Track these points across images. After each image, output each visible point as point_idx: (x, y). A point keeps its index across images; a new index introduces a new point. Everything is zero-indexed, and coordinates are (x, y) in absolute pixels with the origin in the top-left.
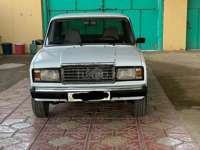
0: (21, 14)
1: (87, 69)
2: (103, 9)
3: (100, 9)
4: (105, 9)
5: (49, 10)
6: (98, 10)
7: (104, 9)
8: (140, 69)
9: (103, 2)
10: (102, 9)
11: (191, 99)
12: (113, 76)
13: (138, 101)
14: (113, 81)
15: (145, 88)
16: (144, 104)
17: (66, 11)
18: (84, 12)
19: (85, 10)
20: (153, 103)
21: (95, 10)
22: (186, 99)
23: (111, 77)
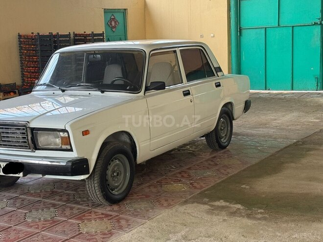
0: (201, 36)
2: (321, 24)
5: (240, 27)
6: (313, 25)
8: (65, 133)
9: (322, 11)
10: (319, 23)
11: (251, 188)
12: (28, 141)
13: (88, 181)
14: (30, 149)
15: (70, 164)
16: (96, 188)
17: (264, 30)
18: (291, 28)
19: (293, 27)
20: (178, 186)
21: (308, 25)
22: (244, 186)
23: (26, 142)
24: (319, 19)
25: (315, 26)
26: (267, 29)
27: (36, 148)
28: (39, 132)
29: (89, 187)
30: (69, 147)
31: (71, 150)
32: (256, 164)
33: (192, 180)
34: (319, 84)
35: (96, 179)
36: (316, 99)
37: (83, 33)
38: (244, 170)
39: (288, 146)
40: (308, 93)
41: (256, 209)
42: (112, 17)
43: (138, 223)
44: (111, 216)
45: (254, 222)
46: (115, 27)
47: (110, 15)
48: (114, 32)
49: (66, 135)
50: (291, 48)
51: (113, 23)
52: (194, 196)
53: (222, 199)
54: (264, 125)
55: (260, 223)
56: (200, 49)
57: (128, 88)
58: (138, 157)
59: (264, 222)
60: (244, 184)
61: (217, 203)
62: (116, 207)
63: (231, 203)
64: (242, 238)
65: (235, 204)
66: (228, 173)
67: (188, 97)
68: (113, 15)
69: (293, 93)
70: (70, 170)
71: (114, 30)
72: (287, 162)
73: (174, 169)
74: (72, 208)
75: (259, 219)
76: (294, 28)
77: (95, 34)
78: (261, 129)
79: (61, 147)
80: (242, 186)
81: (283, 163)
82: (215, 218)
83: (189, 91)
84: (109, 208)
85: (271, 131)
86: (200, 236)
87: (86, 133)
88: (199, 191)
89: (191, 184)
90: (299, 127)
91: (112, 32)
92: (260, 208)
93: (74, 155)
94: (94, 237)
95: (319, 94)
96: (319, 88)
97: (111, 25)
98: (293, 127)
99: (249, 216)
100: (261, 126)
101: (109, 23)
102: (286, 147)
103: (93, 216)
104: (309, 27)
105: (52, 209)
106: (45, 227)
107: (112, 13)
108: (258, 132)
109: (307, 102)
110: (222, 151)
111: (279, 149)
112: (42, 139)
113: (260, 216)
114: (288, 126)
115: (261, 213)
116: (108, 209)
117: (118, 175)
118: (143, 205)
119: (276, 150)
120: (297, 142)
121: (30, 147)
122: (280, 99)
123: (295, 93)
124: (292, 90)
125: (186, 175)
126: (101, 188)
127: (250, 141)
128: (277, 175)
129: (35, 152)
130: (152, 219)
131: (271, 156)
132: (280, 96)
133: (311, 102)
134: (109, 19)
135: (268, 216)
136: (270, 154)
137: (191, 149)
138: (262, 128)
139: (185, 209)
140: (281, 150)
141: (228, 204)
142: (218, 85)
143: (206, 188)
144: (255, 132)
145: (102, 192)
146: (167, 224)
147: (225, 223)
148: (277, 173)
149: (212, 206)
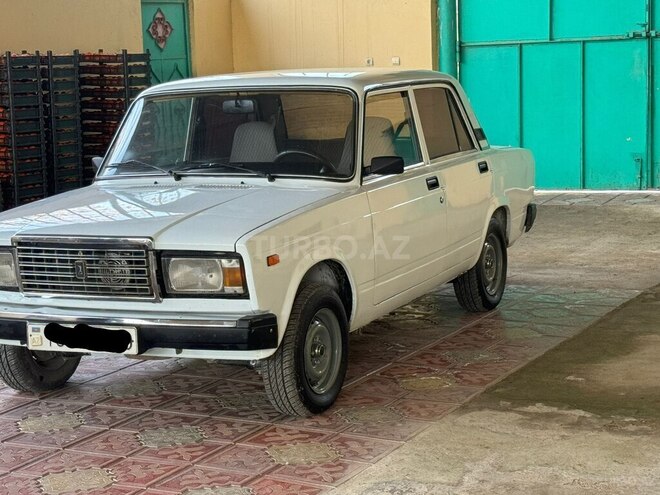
0: (368, 62)
1: (76, 252)
2: (648, 36)
3: (636, 36)
4: (657, 36)
5: (460, 43)
6: (631, 39)
7: (653, 34)
8: (234, 261)
9: (651, 8)
10: (644, 34)
11: (588, 380)
12: (150, 280)
13: (268, 365)
14: (152, 295)
15: (246, 325)
16: (287, 379)
17: (517, 48)
18: (579, 47)
19: (584, 42)
20: (431, 381)
21: (621, 40)
22: (571, 378)
23: (144, 281)
24: (644, 25)
25: (634, 42)
26: (524, 47)
27: (165, 293)
28: (173, 259)
29: (270, 377)
30: (239, 290)
31: (245, 296)
32: (576, 338)
33: (453, 368)
34: (645, 175)
35: (287, 358)
36: (646, 208)
37: (97, 53)
38: (556, 349)
39: (628, 303)
40: (622, 194)
41: (618, 417)
42: (159, 15)
43: (385, 446)
44: (322, 435)
45: (627, 438)
46: (163, 39)
47: (154, 9)
48: (161, 50)
49: (235, 264)
50: (580, 92)
51: (160, 30)
52: (475, 397)
53: (538, 401)
54: (554, 262)
55: (639, 441)
56: (445, 89)
57: (322, 171)
58: (353, 317)
59: (645, 438)
60: (569, 375)
61: (531, 409)
62: (323, 421)
63: (560, 407)
64: (616, 464)
65: (569, 409)
66: (526, 355)
67: (436, 191)
68: (159, 10)
69: (587, 196)
70: (246, 337)
71: (162, 45)
72: (641, 333)
73: (402, 349)
74: (230, 425)
75: (634, 433)
76: (587, 45)
77: (130, 55)
78: (549, 271)
79: (223, 290)
80: (568, 378)
81: (632, 334)
82: (543, 435)
83: (436, 178)
84: (308, 423)
85: (576, 275)
86: (528, 465)
87: (272, 261)
88: (482, 389)
89: (457, 375)
90: (631, 266)
91: (158, 51)
92: (627, 415)
93: (250, 306)
94: (310, 471)
95: (647, 196)
96: (644, 184)
97: (156, 33)
98: (620, 266)
99: (610, 429)
100: (547, 265)
101: (150, 30)
102: (624, 305)
103: (284, 436)
104: (620, 43)
105: (186, 426)
106: (197, 457)
107: (157, 7)
108: (545, 276)
109: (625, 214)
110: (489, 314)
111: (612, 309)
112: (179, 274)
113: (632, 428)
114: (607, 264)
115: (633, 423)
116: (307, 425)
117: (322, 353)
118: (377, 415)
119: (606, 310)
120: (642, 294)
121: (152, 291)
122: (562, 208)
123: (590, 195)
124: (584, 187)
125: (436, 361)
126: (297, 379)
127: (539, 293)
128: (631, 356)
129: (160, 302)
130: (411, 438)
131: (600, 322)
132: (561, 203)
133: (634, 213)
134: (152, 20)
135: (650, 428)
136: (597, 319)
137: (417, 311)
138: (550, 267)
139: (470, 421)
140: (616, 311)
141: (555, 409)
142: (484, 169)
143: (494, 383)
144: (540, 276)
145: (298, 387)
146: (447, 446)
147: (566, 443)
148: (628, 353)
149: (525, 413)
